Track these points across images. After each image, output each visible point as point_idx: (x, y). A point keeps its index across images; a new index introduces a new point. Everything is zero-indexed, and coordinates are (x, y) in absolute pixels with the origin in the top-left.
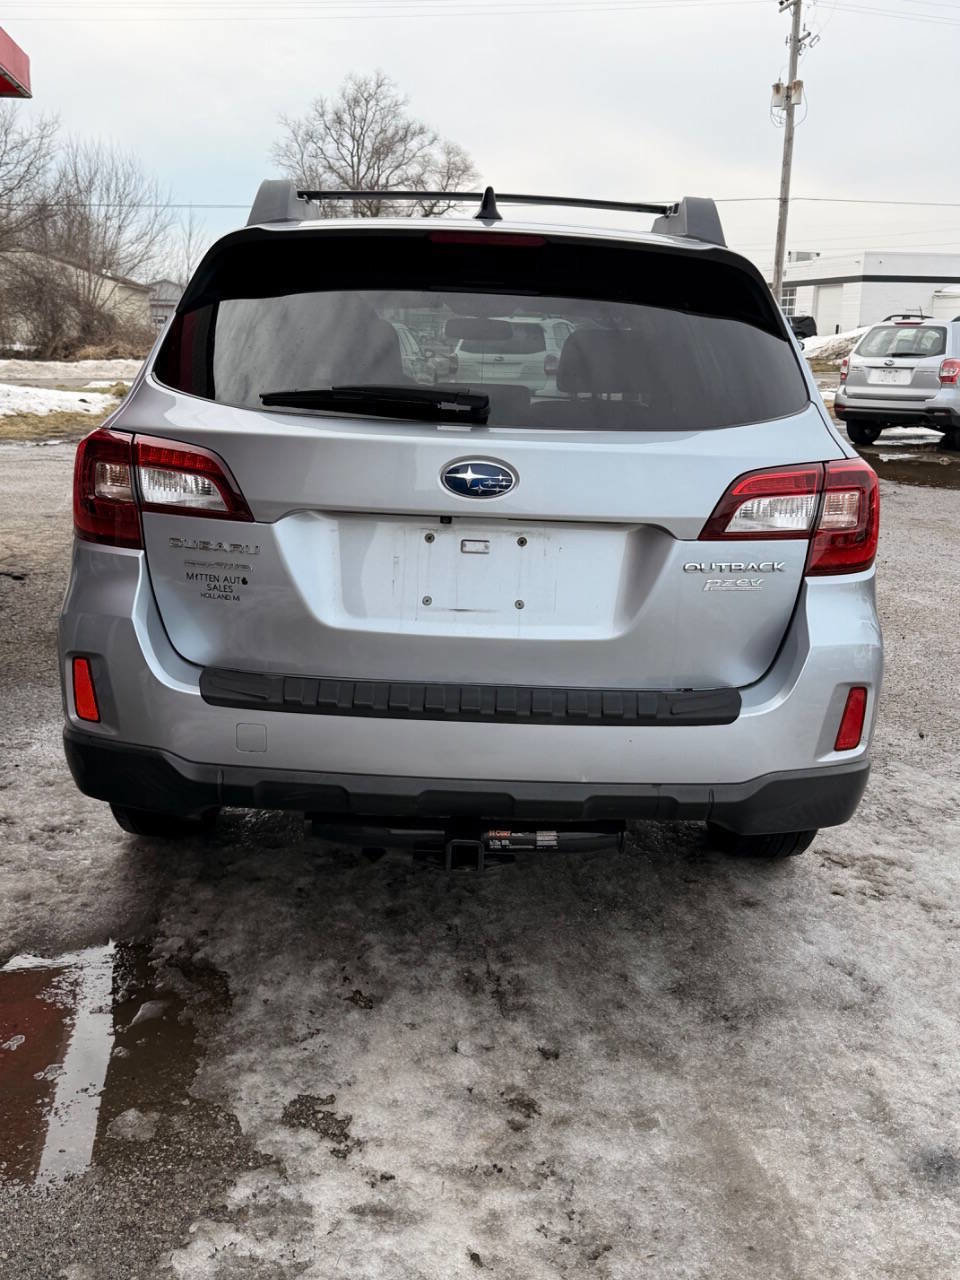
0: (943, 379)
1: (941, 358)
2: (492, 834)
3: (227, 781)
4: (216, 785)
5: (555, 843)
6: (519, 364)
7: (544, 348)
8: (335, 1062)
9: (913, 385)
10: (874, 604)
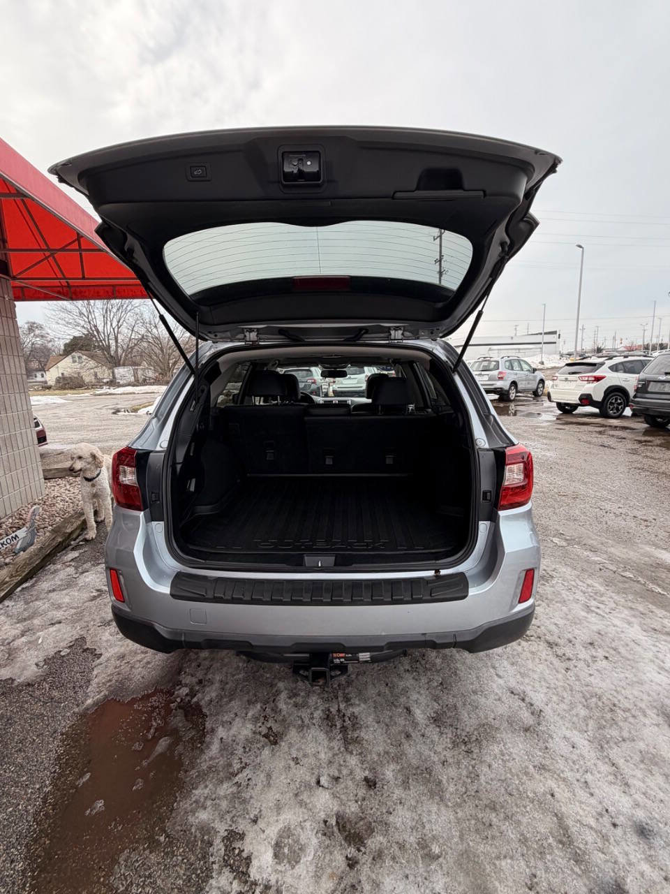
0: (499, 378)
1: (497, 371)
2: (335, 655)
3: (187, 640)
4: (182, 641)
5: (369, 659)
6: (355, 378)
7: (364, 373)
8: (251, 797)
9: (489, 380)
10: (532, 522)
